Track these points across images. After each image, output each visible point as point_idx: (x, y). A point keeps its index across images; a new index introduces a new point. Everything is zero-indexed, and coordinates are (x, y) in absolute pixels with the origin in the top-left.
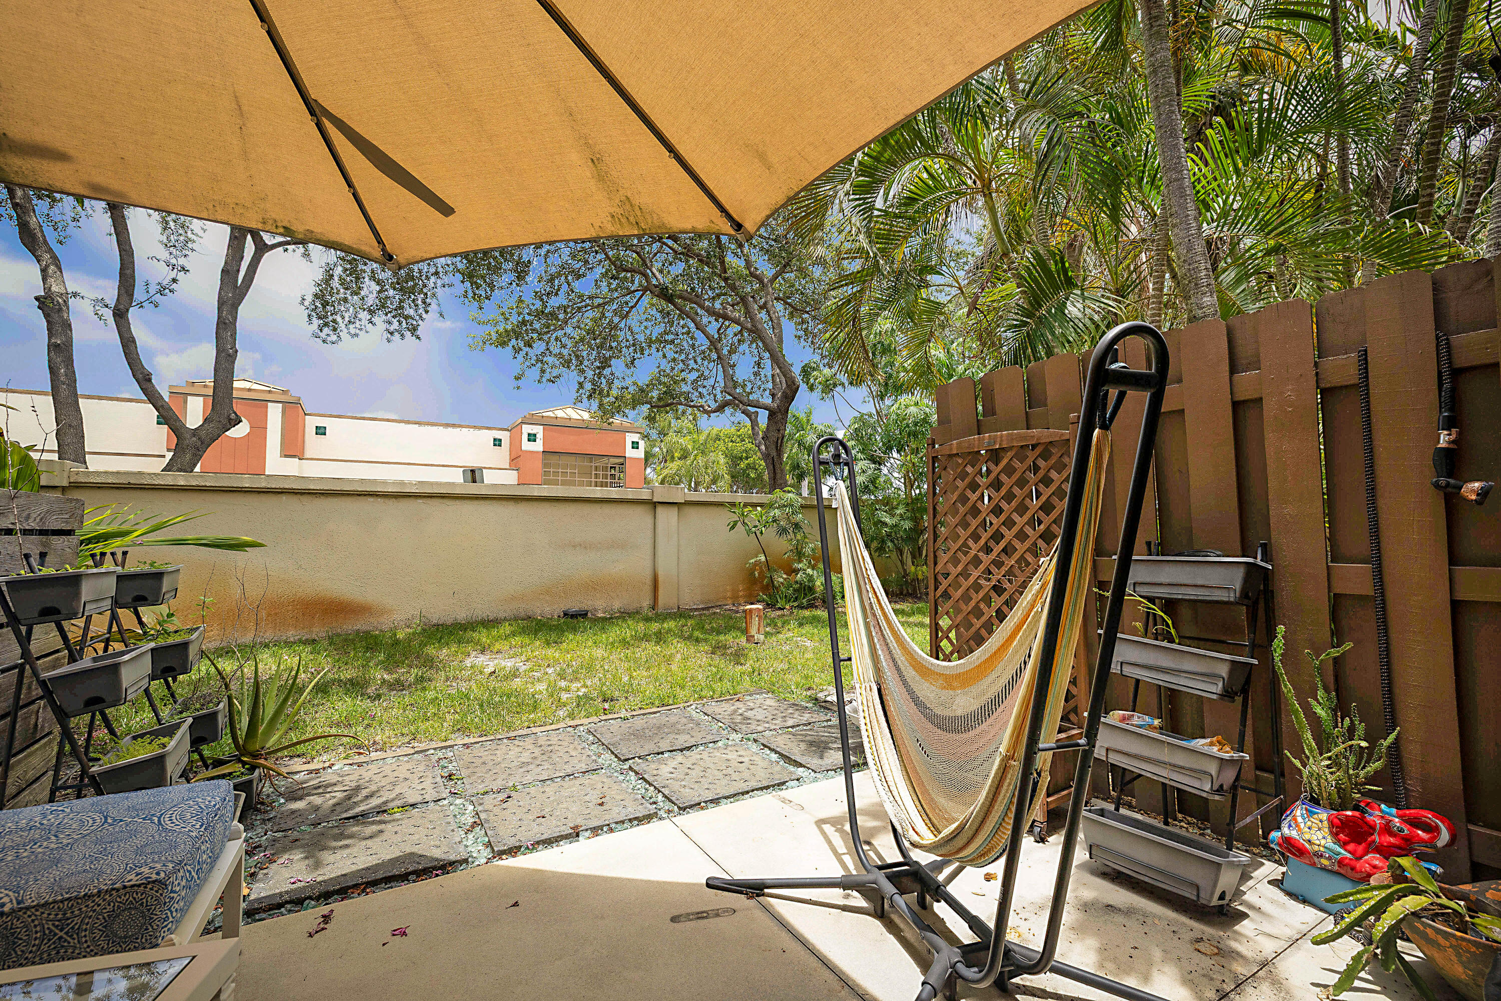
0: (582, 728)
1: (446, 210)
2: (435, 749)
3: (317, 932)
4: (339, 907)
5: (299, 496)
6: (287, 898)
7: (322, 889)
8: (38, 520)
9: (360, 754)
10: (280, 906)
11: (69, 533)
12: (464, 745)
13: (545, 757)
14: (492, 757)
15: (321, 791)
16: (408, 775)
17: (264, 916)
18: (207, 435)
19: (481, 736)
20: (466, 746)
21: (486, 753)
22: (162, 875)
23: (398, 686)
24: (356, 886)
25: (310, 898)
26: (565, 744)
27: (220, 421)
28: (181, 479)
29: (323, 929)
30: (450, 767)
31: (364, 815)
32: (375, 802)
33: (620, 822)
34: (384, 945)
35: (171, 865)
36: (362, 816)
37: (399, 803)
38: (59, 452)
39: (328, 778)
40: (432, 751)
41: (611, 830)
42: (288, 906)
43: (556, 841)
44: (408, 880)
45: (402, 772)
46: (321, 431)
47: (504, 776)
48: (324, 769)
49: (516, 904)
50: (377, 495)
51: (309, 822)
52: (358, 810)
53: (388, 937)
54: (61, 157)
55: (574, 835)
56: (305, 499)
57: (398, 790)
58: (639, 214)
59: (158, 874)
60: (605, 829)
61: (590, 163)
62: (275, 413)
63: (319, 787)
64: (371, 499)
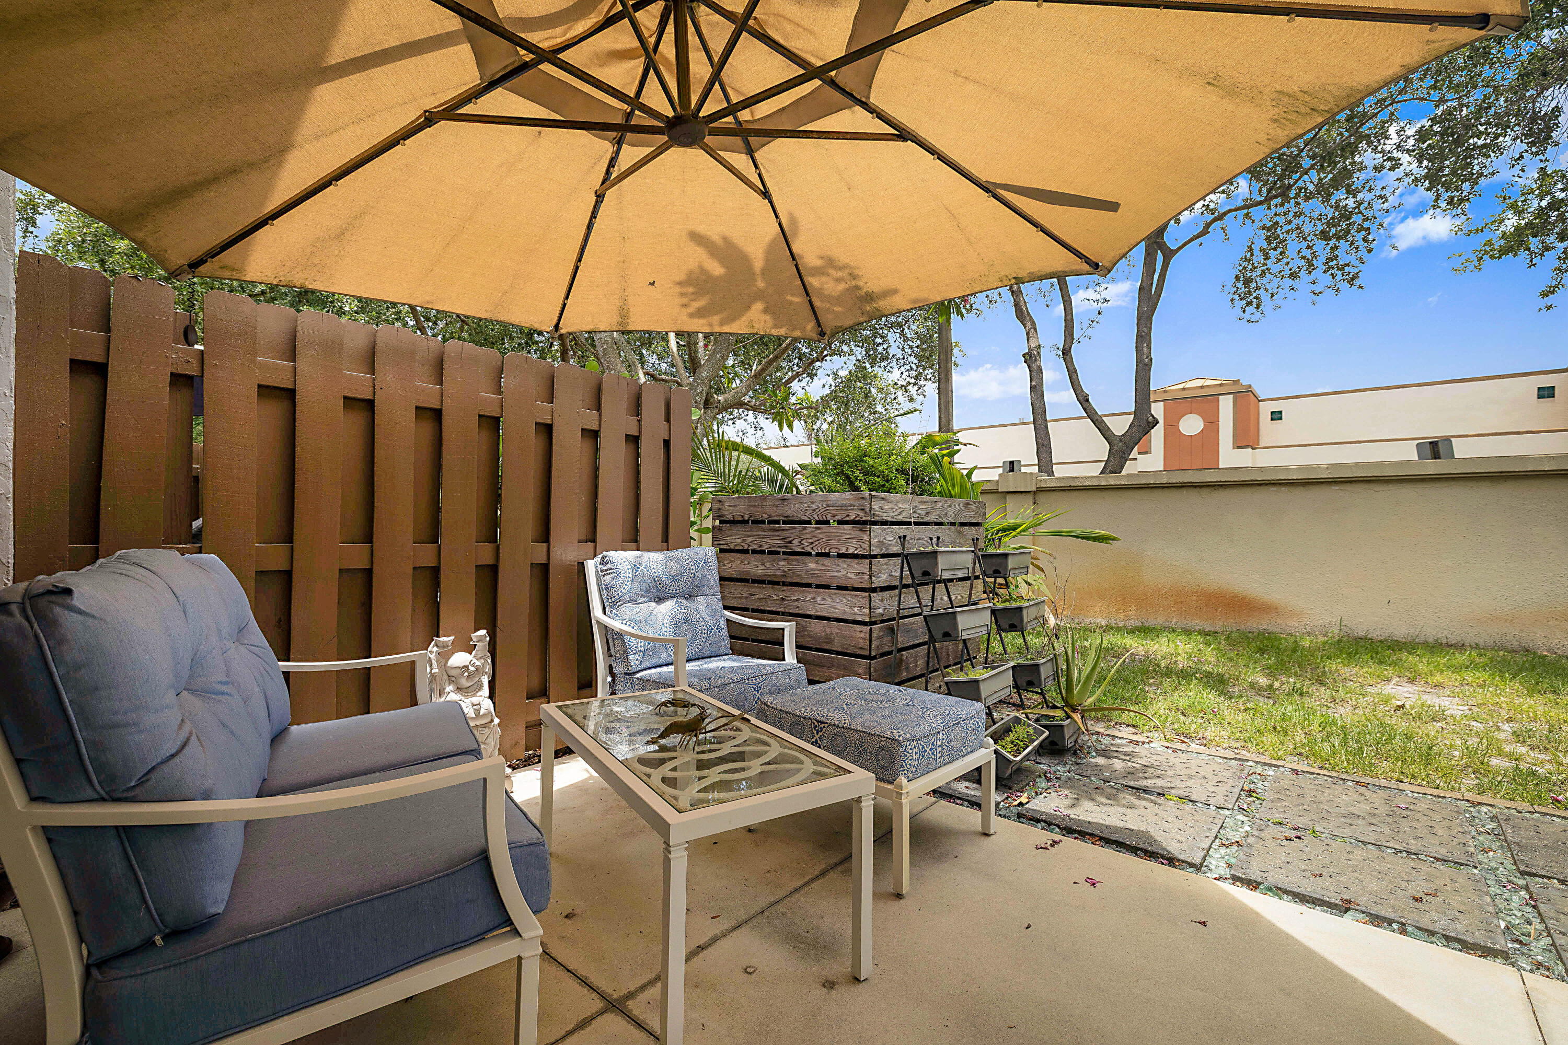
0: (1485, 809)
1: (1113, 207)
2: (1257, 762)
3: (1041, 848)
4: (1069, 842)
5: (1198, 489)
6: (1044, 817)
7: (1069, 824)
8: (953, 516)
9: (1183, 742)
10: (1038, 821)
11: (977, 524)
12: (1293, 770)
13: (1390, 820)
14: (1315, 793)
15: (1128, 758)
16: (1210, 775)
17: (1025, 821)
18: (1131, 439)
19: (1321, 768)
20: (1296, 772)
21: (1312, 787)
22: (901, 738)
23: (1269, 692)
24: (1092, 835)
25: (1058, 826)
26: (1437, 816)
27: (1140, 426)
28: (1112, 480)
29: (1046, 848)
30: (1259, 785)
31: (1146, 791)
32: (1161, 783)
33: (1427, 930)
34: (1075, 883)
35: (908, 735)
36: (1144, 790)
37: (1181, 793)
38: (1039, 465)
39: (1141, 750)
40: (1250, 763)
41: (1403, 932)
42: (1043, 824)
43: (1314, 903)
44: (1136, 854)
45: (1206, 771)
46: (1276, 416)
47: (1314, 818)
48: (1143, 743)
49: (1204, 924)
50: (1281, 484)
51: (1102, 777)
52: (1144, 783)
53: (1081, 880)
54: (894, 292)
55: (1342, 908)
56: (1204, 492)
57: (1189, 784)
58: (1307, 98)
59: (899, 736)
60: (1395, 926)
61: (1208, 87)
62: (1226, 405)
63: (1129, 755)
64: (1273, 489)
